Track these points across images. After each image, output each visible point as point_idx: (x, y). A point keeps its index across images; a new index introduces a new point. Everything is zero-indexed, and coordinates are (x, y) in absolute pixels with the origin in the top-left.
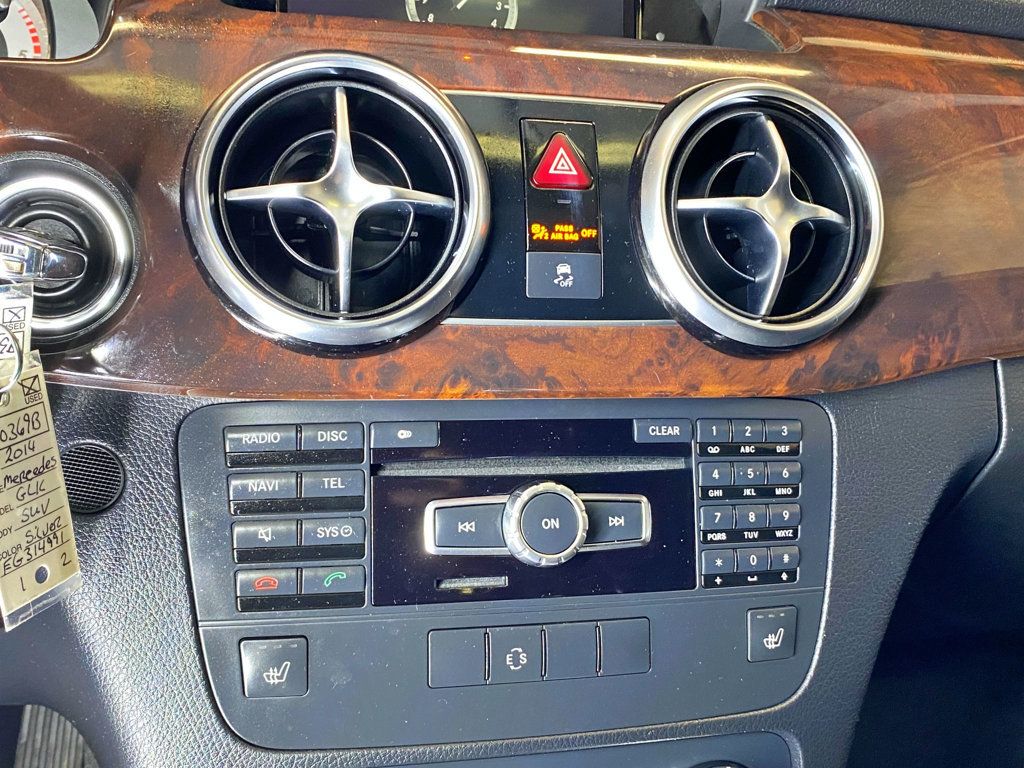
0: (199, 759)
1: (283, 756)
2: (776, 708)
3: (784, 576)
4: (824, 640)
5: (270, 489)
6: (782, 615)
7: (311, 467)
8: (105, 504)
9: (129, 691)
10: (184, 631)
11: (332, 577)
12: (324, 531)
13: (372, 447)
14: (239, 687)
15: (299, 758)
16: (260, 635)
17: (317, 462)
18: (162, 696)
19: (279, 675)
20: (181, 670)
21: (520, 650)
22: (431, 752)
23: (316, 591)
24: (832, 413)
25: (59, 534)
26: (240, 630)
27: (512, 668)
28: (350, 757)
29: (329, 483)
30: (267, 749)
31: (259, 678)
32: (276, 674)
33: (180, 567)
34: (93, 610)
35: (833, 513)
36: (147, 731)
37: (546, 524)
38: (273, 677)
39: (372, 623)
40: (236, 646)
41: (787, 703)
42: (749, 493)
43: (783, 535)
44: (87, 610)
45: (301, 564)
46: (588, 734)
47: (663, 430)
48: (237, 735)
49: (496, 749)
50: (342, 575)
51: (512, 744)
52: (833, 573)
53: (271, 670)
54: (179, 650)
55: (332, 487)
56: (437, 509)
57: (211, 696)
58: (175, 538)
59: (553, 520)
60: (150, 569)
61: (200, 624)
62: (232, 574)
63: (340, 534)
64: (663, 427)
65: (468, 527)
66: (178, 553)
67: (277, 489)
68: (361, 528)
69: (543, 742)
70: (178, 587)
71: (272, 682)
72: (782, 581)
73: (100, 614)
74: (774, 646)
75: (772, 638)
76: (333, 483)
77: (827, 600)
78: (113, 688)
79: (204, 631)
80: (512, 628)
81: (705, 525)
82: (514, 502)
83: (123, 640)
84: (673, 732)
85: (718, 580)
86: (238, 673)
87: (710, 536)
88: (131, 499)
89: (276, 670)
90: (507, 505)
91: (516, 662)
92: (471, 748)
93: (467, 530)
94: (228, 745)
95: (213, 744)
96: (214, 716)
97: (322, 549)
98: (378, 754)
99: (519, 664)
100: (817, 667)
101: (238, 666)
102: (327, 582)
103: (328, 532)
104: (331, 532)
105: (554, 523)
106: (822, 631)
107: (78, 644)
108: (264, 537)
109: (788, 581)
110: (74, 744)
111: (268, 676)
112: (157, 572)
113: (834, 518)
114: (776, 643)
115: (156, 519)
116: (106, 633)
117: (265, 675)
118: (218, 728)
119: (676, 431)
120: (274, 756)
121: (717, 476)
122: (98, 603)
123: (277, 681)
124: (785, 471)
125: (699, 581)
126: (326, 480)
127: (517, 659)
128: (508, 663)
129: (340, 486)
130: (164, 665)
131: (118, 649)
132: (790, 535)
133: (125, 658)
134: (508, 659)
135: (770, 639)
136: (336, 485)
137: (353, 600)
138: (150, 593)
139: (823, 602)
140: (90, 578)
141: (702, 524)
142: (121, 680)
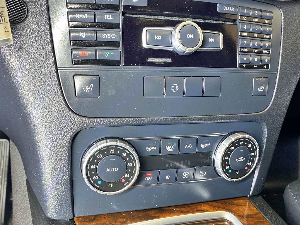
0: (59, 120)
1: (90, 119)
2: (260, 113)
3: (265, 67)
4: (277, 90)
5: (84, 18)
6: (264, 80)
7: (99, 11)
8: (19, 20)
9: (31, 93)
10: (52, 71)
11: (108, 54)
12: (105, 35)
13: (122, 4)
14: (74, 93)
15: (97, 120)
16: (82, 74)
17: (102, 9)
18: (44, 95)
19: (89, 89)
20: (52, 86)
21: (176, 85)
22: (144, 120)
23: (102, 58)
24: (283, 11)
25: (3, 18)
26: (74, 72)
27: (173, 91)
28: (116, 120)
29: (107, 16)
30: (84, 117)
31: (82, 90)
32: (88, 88)
33: (50, 46)
34: (16, 61)
35: (281, 47)
36: (39, 109)
37: (188, 36)
38: (87, 89)
39: (123, 72)
40: (72, 78)
41: (264, 111)
42: (255, 36)
43: (266, 52)
44: (14, 61)
45: (96, 48)
46: (198, 117)
47: (228, 9)
48: (73, 111)
49: (167, 120)
50: (112, 53)
51: (173, 119)
52: (280, 67)
53: (86, 87)
54: (50, 78)
55: (108, 18)
56: (147, 30)
57: (63, 96)
58: (48, 35)
59: (191, 35)
60: (39, 46)
61: (58, 69)
62: (70, 50)
63: (111, 37)
64: (228, 7)
65: (159, 38)
66: (49, 41)
67: (87, 18)
68: (119, 36)
69: (183, 118)
70: (50, 54)
71: (86, 91)
72: (264, 68)
73: (20, 63)
74: (261, 91)
75: (261, 88)
76: (108, 17)
77: (278, 77)
78: (25, 92)
79: (60, 71)
80: (173, 77)
81: (241, 45)
82: (175, 29)
83: (28, 73)
84: (227, 118)
85: (244, 66)
86: (73, 88)
87: (242, 50)
88: (30, 18)
89: (88, 87)
90: (173, 30)
91: (175, 89)
92: (158, 119)
93: (158, 39)
94: (70, 114)
95: (64, 114)
96: (64, 103)
97: (104, 43)
98: (126, 120)
99: (176, 90)
100: (274, 100)
101: (73, 85)
102: (107, 55)
103: (106, 36)
104: (108, 36)
105: (192, 36)
106: (276, 88)
107: (11, 75)
108: (82, 36)
109: (266, 69)
110: (5, 156)
111: (85, 89)
112: (41, 47)
113: (281, 48)
114: (262, 89)
115: (40, 27)
116: (22, 70)
117: (84, 88)
118: (66, 108)
119: (232, 9)
120: (87, 119)
121: (246, 28)
122: (18, 58)
123: (88, 91)
124: (267, 29)
125: (238, 65)
126: (106, 15)
127: (175, 88)
128: (172, 89)
129: (111, 18)
130: (45, 84)
131: (27, 77)
132: (268, 53)
133: (29, 80)
134: (172, 88)
135: (260, 88)
136: (110, 18)
137: (116, 63)
138: (39, 55)
139: (277, 78)
140: (15, 48)
141: (240, 45)
142: (28, 89)
